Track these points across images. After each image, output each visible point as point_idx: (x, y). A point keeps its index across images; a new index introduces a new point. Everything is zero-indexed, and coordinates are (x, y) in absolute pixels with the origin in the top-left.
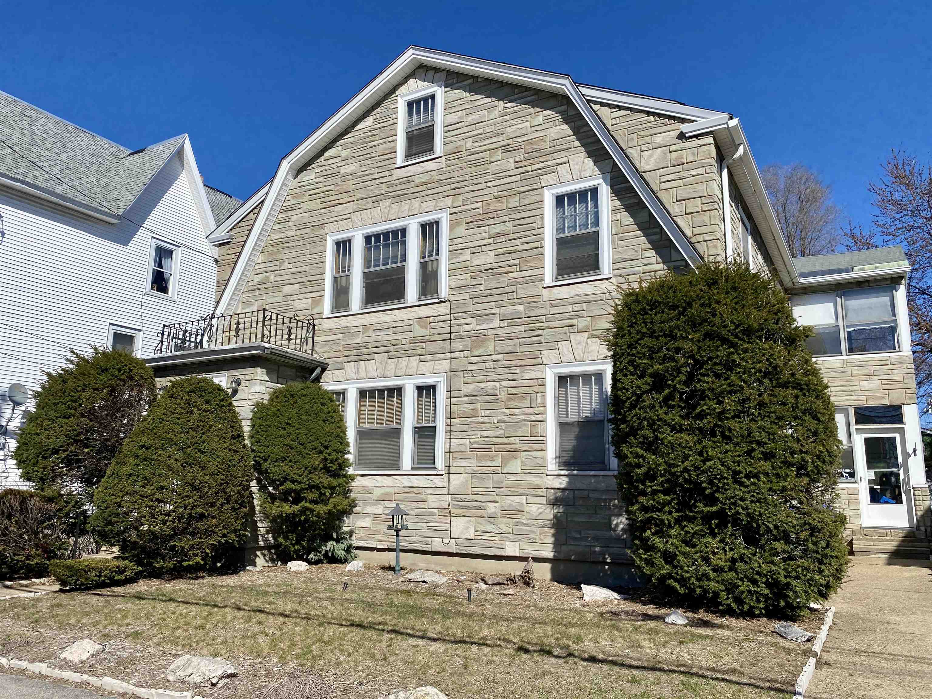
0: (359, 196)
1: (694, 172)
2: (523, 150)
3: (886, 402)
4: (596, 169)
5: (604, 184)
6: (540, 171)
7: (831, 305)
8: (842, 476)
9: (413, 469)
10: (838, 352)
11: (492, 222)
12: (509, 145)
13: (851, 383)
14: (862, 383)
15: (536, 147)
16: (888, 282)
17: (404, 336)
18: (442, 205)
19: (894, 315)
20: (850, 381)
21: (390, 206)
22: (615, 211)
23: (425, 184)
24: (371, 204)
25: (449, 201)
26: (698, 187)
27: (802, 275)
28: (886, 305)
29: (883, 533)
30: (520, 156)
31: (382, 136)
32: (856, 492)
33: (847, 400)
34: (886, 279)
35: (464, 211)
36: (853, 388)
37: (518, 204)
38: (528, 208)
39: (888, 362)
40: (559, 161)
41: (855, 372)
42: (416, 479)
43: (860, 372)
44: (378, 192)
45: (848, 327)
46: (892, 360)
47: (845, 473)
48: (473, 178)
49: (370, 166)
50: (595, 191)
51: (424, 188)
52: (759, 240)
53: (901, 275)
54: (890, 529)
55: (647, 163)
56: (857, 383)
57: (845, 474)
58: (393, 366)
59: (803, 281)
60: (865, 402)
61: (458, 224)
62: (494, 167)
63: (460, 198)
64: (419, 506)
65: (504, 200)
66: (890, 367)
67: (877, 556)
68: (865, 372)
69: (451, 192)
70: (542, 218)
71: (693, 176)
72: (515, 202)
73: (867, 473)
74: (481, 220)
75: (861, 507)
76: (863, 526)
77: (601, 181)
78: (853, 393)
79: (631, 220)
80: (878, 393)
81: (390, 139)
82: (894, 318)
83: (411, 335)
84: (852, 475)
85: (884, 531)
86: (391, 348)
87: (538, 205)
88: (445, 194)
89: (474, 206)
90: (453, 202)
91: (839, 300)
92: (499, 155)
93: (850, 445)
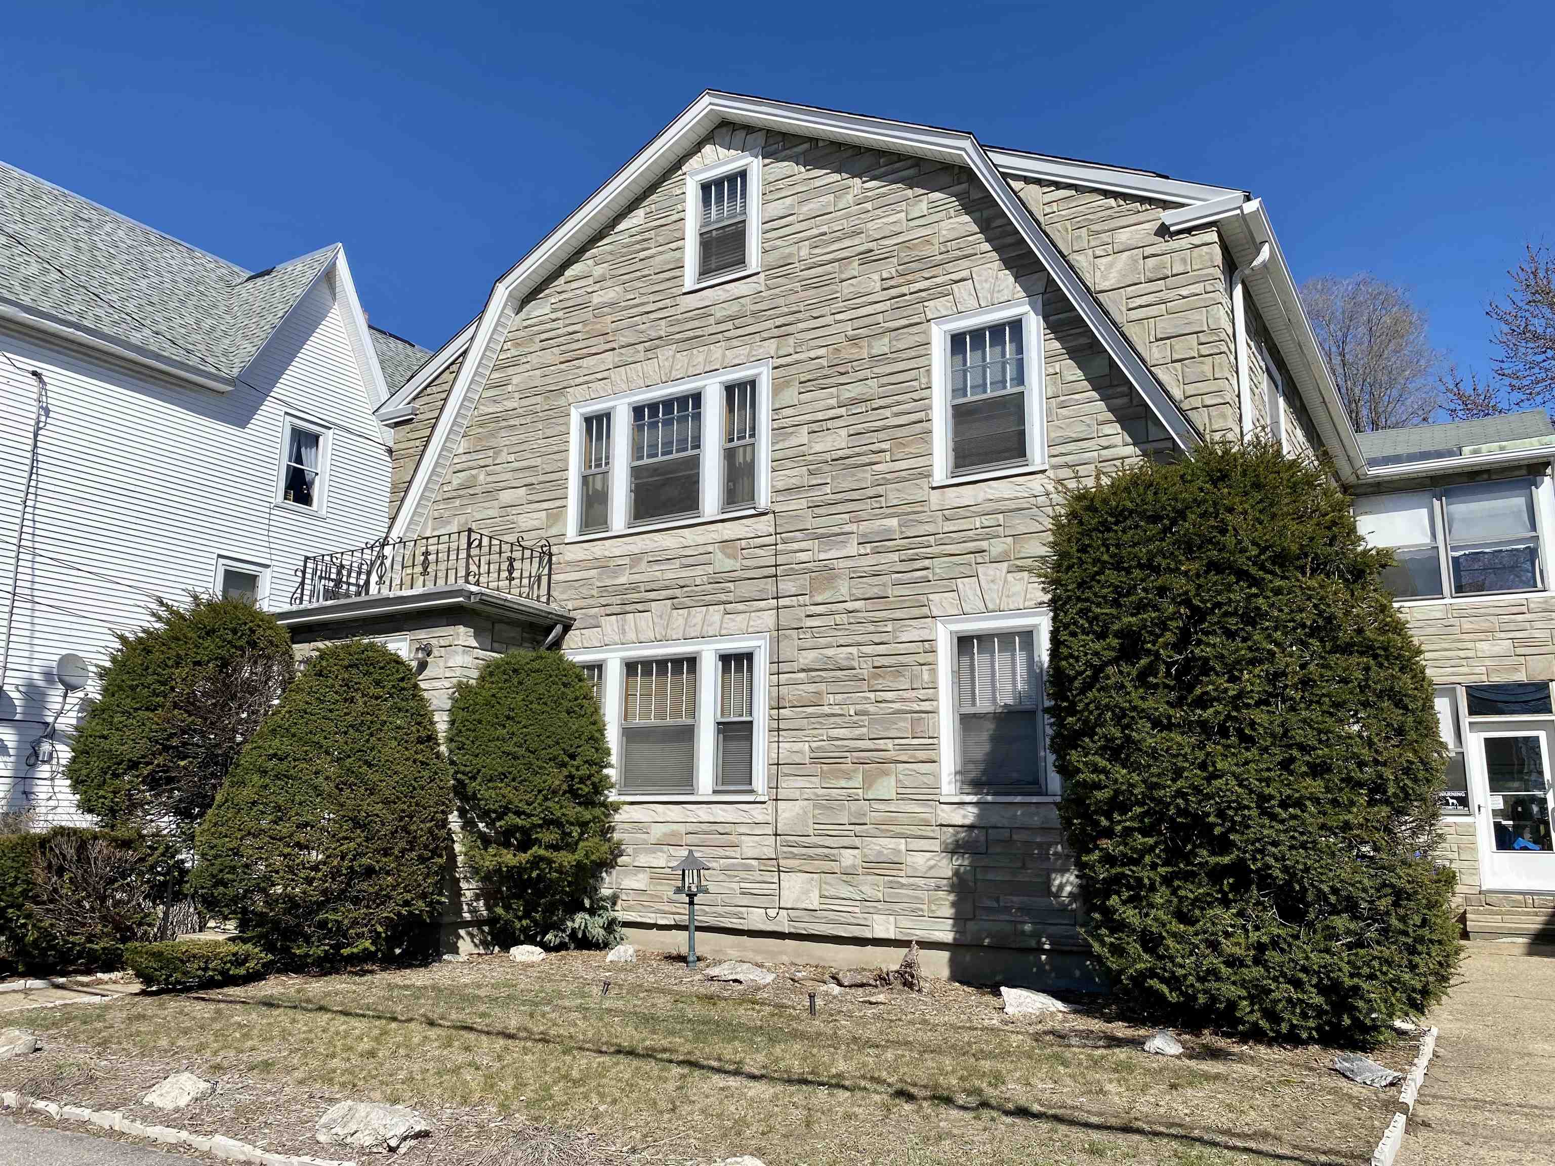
0: (623, 340)
1: (1184, 292)
2: (895, 260)
3: (1521, 677)
4: (1019, 288)
5: (1032, 313)
6: (923, 294)
7: (1424, 512)
8: (1447, 804)
9: (715, 792)
10: (1436, 591)
11: (843, 379)
12: (872, 251)
13: (1459, 645)
14: (1479, 645)
15: (917, 253)
16: (1524, 472)
17: (699, 571)
18: (760, 352)
19: (1534, 527)
20: (1460, 640)
21: (674, 356)
22: (1050, 358)
23: (732, 318)
24: (642, 353)
25: (771, 346)
26: (1194, 316)
27: (1373, 462)
28: (1520, 511)
29: (1519, 901)
30: (890, 269)
31: (661, 240)
32: (1470, 832)
33: (1453, 674)
34: (1519, 467)
35: (798, 362)
36: (1462, 654)
37: (886, 350)
38: (904, 355)
39: (1524, 609)
40: (955, 277)
41: (1467, 626)
42: (724, 810)
43: (1477, 627)
44: (654, 334)
45: (1454, 549)
46: (1532, 606)
47: (1452, 798)
48: (811, 307)
49: (641, 291)
50: (1016, 325)
51: (730, 325)
52: (1298, 404)
53: (1545, 460)
54: (1532, 893)
55: (1105, 278)
56: (1470, 645)
57: (1451, 801)
58: (681, 621)
59: (1374, 471)
60: (1484, 678)
61: (788, 384)
62: (847, 289)
63: (791, 340)
64: (727, 854)
65: (864, 343)
66: (1528, 616)
67: (1509, 940)
68: (1485, 625)
69: (776, 332)
70: (929, 372)
71: (1184, 298)
72: (881, 346)
73: (1489, 798)
74: (826, 377)
75: (1480, 856)
76: (1484, 888)
77: (1027, 308)
78: (1464, 662)
79: (1079, 373)
80: (1507, 661)
81: (673, 246)
82: (1534, 534)
83: (710, 569)
84: (1463, 802)
85: (1521, 897)
86: (678, 592)
87: (921, 350)
88: (765, 335)
89: (812, 354)
90: (778, 349)
91: (1437, 503)
92: (854, 268)
93: (1460, 750)
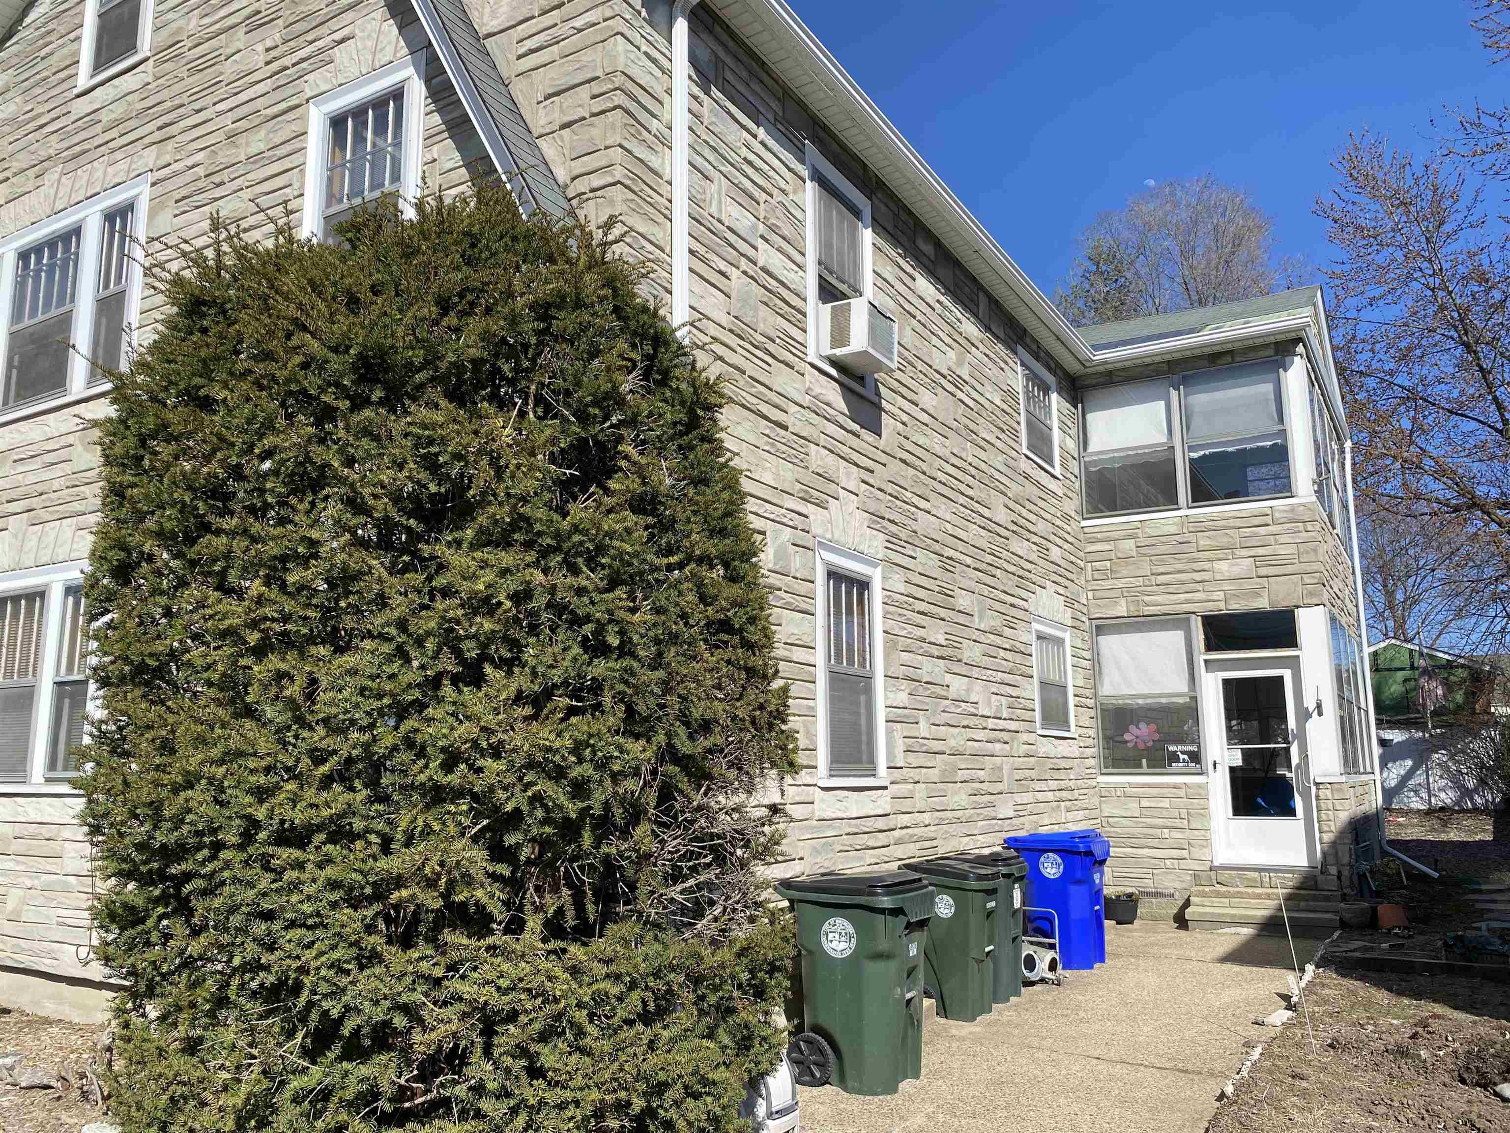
0: (16, 165)
1: (578, 23)
2: (280, 22)
3: (1262, 603)
4: (402, 43)
5: (416, 76)
6: (304, 65)
7: (1162, 403)
8: (1177, 760)
9: (48, 780)
10: (1171, 500)
11: (218, 192)
12: (259, 12)
13: (1196, 566)
14: (1217, 565)
15: (302, 8)
16: (1270, 352)
17: (57, 471)
18: (140, 165)
19: (1281, 420)
20: (1195, 560)
21: (59, 181)
22: (429, 138)
23: (118, 123)
24: (32, 181)
25: (150, 157)
26: (586, 57)
27: (1097, 348)
28: (1267, 400)
29: (1255, 880)
30: (274, 35)
31: (62, 30)
32: (1201, 794)
33: (1188, 602)
34: (1266, 346)
35: (175, 174)
36: (1198, 576)
37: (262, 146)
38: (279, 152)
39: (1268, 520)
40: (337, 36)
41: (1203, 543)
42: (50, 805)
43: (1214, 543)
44: (43, 154)
45: (1192, 449)
46: (1277, 515)
47: (1183, 753)
48: (197, 95)
49: (39, 99)
50: (397, 95)
51: (114, 133)
53: (1293, 335)
54: (1268, 870)
55: (494, 14)
56: (1206, 565)
57: (1182, 757)
58: (35, 539)
59: (1100, 356)
60: (1222, 605)
61: (162, 206)
62: (229, 69)
63: (170, 145)
64: (49, 868)
65: (241, 140)
66: (1272, 529)
67: (1233, 930)
68: (1224, 541)
69: (158, 136)
70: (302, 172)
71: (580, 31)
72: (257, 142)
73: (1226, 752)
74: (201, 191)
75: (1213, 824)
76: (1216, 864)
77: (411, 70)
78: (1199, 587)
79: (457, 155)
80: (1246, 585)
81: (72, 36)
82: (1280, 427)
83: (67, 468)
84: (1195, 757)
85: (1256, 875)
86: (35, 502)
87: (296, 144)
88: (147, 140)
89: (189, 162)
90: (158, 158)
91: (1174, 393)
92: (240, 37)
93: (1192, 694)
